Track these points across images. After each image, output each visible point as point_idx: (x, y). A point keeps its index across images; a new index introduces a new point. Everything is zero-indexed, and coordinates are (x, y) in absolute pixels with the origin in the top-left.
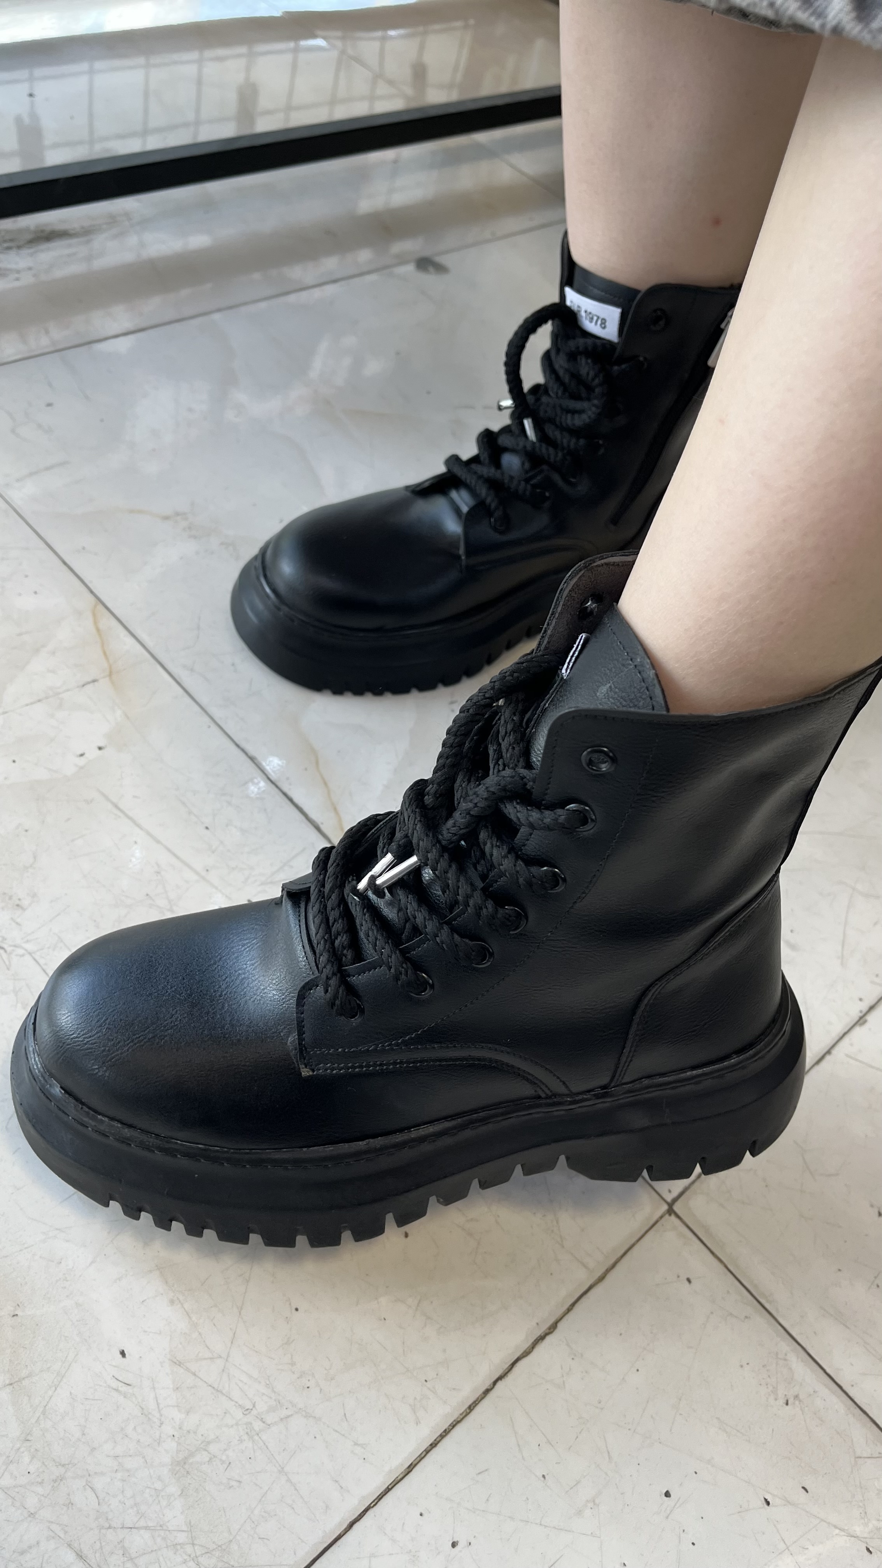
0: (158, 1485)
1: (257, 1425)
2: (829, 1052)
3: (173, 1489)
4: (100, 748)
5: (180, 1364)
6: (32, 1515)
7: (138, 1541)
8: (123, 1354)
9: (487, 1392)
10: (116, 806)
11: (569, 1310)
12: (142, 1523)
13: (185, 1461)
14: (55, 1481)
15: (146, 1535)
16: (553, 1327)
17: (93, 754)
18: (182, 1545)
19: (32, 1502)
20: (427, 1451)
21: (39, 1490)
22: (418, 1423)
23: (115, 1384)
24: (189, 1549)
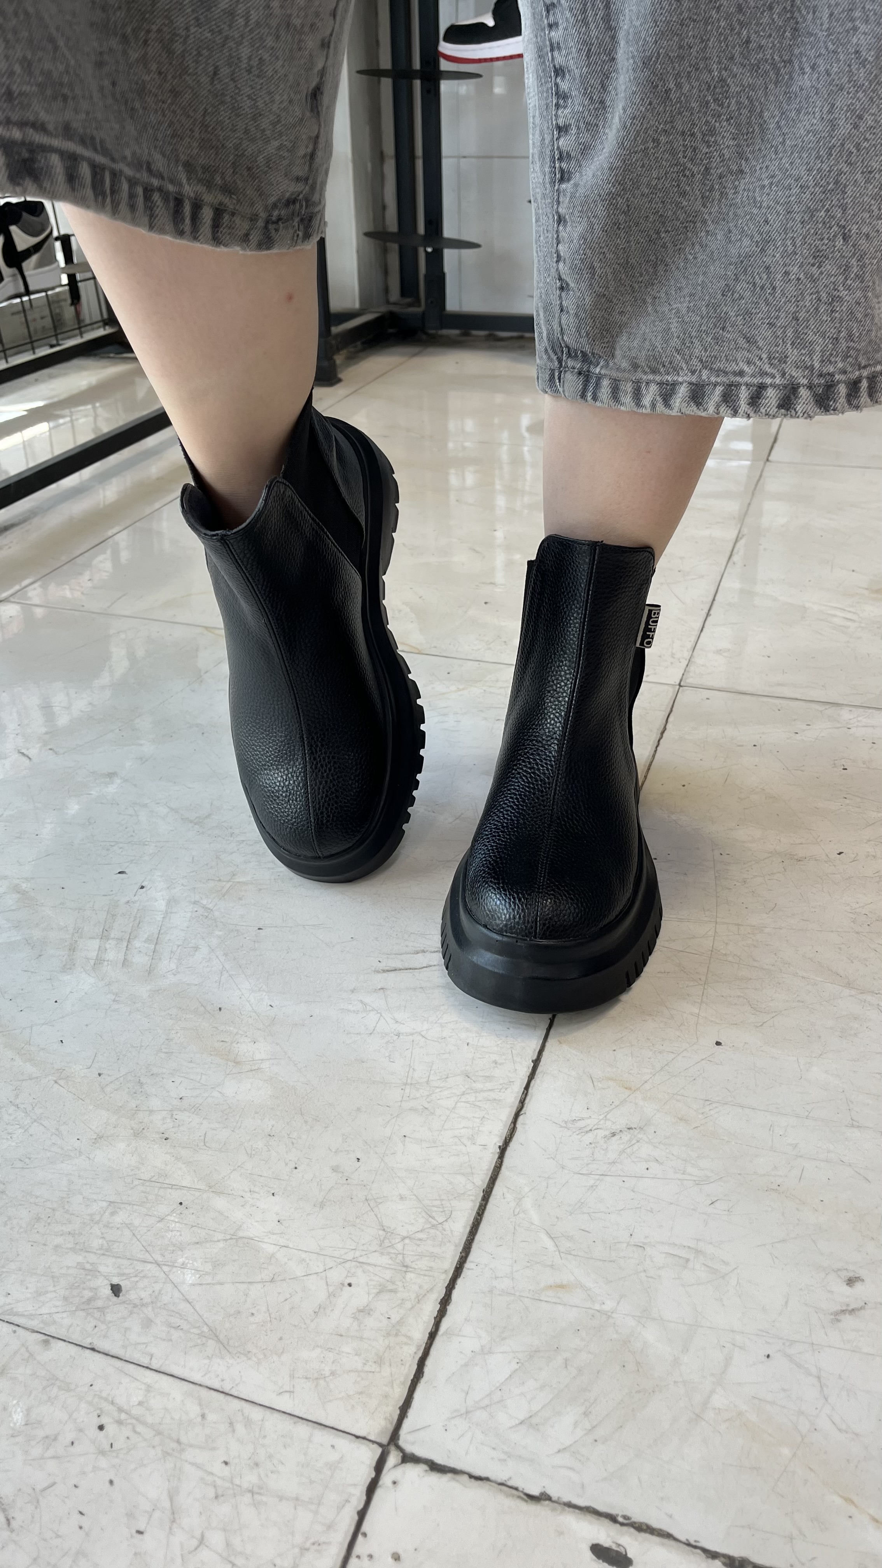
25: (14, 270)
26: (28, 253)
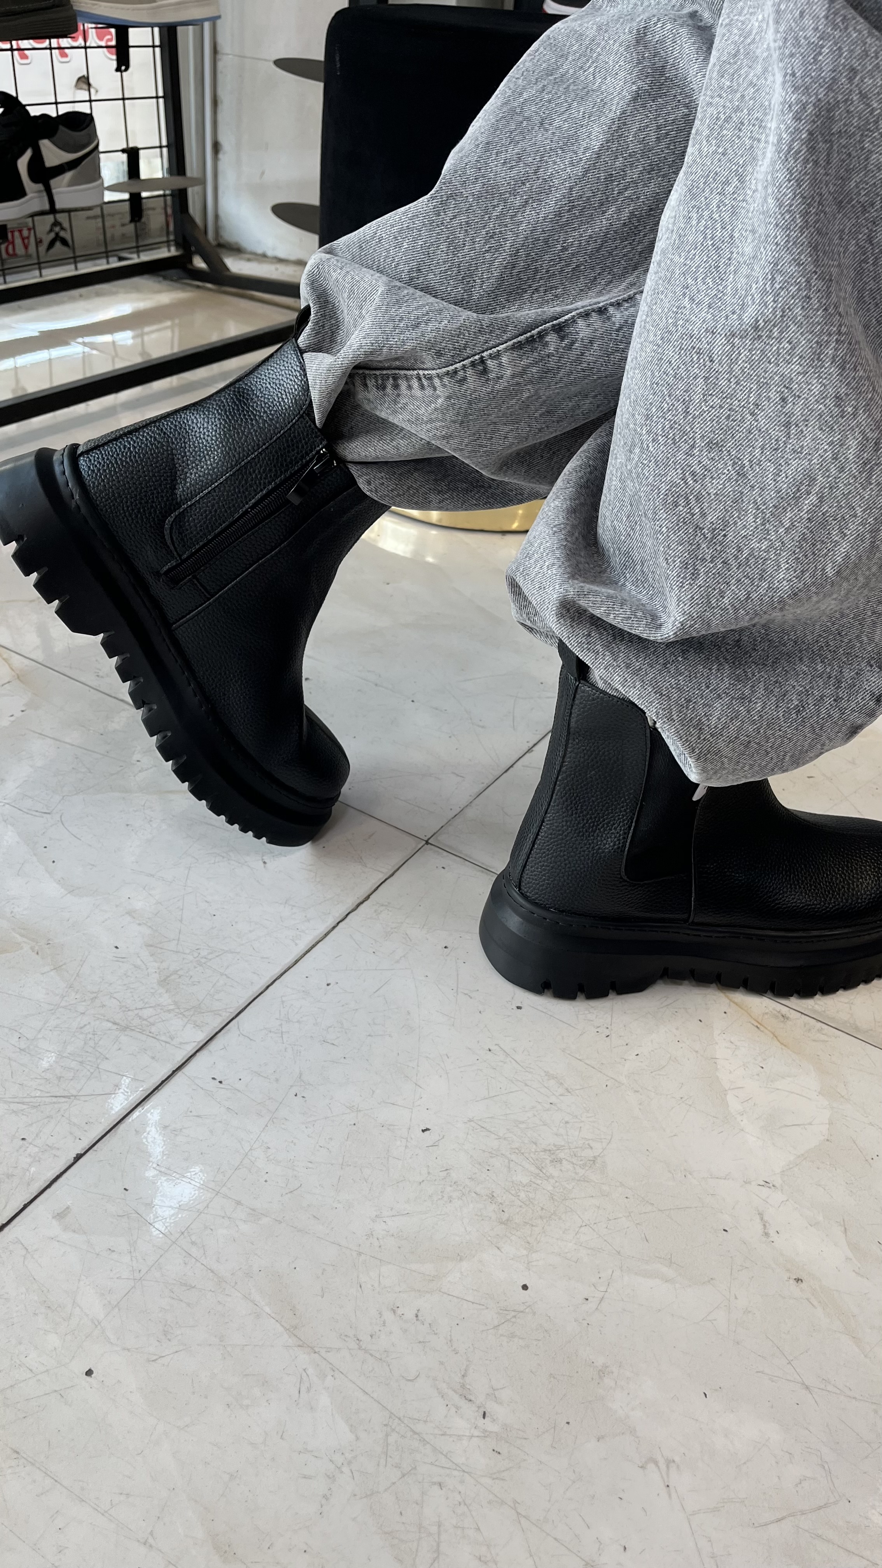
0: (152, 991)
1: (203, 960)
2: (512, 766)
3: (162, 990)
4: (23, 711)
5: (151, 946)
6: (83, 1013)
7: (146, 1013)
8: (117, 947)
9: (334, 928)
10: (41, 734)
11: (375, 890)
12: (147, 1006)
13: (165, 980)
14: (92, 999)
15: (151, 1010)
16: (368, 898)
17: (18, 714)
18: (173, 1010)
19: (81, 1009)
20: (305, 954)
21: (83, 1003)
22: (296, 944)
23: (116, 959)
24: (177, 1011)
25: (40, 186)
26: (60, 170)
